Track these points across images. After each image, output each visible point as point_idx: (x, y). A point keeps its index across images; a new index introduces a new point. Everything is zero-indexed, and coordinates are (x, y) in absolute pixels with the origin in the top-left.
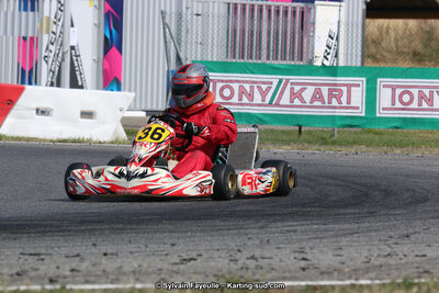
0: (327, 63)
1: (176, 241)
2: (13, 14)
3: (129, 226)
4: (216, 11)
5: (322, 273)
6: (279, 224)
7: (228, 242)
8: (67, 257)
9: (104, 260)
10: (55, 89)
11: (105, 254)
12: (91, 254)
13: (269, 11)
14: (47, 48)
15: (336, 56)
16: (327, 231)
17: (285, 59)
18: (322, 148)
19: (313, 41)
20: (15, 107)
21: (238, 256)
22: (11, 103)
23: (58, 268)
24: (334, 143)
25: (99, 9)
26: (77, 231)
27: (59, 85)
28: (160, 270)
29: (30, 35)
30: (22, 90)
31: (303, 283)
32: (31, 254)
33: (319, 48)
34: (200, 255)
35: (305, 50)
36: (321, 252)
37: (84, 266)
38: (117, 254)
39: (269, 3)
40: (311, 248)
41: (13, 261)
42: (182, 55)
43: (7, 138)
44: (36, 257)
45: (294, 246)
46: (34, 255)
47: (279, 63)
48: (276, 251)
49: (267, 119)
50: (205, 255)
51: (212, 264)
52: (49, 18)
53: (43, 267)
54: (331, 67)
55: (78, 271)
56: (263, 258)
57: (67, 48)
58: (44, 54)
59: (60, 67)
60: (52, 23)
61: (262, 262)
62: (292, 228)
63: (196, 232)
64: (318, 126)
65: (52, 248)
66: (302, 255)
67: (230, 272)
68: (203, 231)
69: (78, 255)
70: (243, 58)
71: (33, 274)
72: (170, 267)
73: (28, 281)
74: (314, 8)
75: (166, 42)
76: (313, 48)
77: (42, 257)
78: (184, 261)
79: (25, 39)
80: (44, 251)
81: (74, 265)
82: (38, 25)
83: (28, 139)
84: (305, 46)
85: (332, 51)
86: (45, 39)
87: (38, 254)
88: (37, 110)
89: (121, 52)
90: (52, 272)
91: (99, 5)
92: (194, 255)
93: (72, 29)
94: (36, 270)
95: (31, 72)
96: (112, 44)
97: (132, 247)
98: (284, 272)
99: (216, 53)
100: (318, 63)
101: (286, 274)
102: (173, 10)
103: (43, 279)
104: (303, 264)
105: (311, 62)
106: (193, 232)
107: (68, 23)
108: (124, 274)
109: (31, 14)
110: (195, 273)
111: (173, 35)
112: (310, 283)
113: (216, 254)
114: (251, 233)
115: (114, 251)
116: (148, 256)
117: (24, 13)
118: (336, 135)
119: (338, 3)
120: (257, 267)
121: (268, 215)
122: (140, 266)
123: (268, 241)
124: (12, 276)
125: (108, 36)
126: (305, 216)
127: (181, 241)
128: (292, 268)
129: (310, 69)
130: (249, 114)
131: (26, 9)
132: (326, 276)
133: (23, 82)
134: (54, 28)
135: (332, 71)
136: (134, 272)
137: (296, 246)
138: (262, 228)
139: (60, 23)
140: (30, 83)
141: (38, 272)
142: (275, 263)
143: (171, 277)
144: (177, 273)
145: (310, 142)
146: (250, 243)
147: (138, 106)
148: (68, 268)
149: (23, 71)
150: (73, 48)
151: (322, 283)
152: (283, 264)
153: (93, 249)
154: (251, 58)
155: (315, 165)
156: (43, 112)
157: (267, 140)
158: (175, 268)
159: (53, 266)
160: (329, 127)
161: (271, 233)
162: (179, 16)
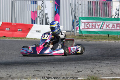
0: (116, 17)
1: (76, 66)
2: (30, 5)
3: (63, 62)
4: (85, 3)
5: (117, 75)
6: (104, 62)
7: (90, 67)
8: (47, 71)
9: (57, 72)
10: (41, 25)
11: (57, 70)
12: (53, 70)
13: (100, 3)
14: (39, 14)
15: (118, 15)
16: (117, 63)
17: (104, 16)
18: (115, 40)
19: (112, 11)
20: (31, 30)
21: (93, 70)
22: (30, 29)
23: (44, 74)
24: (118, 39)
25: (53, 3)
26: (49, 64)
27: (42, 24)
28: (72, 74)
29: (35, 10)
30: (32, 25)
31: (112, 78)
32: (37, 70)
33: (114, 13)
34: (83, 70)
35: (110, 14)
36: (116, 69)
37: (51, 73)
38: (60, 70)
39: (100, 1)
40: (113, 68)
41: (32, 72)
42: (76, 16)
43: (29, 39)
44: (38, 71)
45: (108, 67)
46: (38, 70)
47: (102, 17)
48: (103, 69)
49: (99, 33)
50: (84, 70)
51: (86, 72)
52: (40, 6)
53: (40, 74)
54: (117, 18)
55: (50, 75)
56: (100, 71)
57: (45, 14)
58: (38, 16)
59: (43, 19)
60: (40, 7)
61: (100, 72)
62: (108, 63)
63: (81, 64)
64: (114, 35)
65: (42, 69)
66: (111, 70)
67: (91, 75)
68: (83, 64)
69: (50, 70)
70: (93, 16)
71: (38, 76)
72: (75, 73)
73: (36, 78)
74: (112, 2)
75: (71, 12)
76: (112, 13)
77: (40, 71)
78: (79, 72)
79: (33, 12)
80: (40, 69)
81: (49, 73)
82: (37, 8)
83: (34, 39)
84: (110, 12)
85: (117, 14)
86: (39, 12)
87: (39, 70)
88: (37, 31)
89: (59, 15)
90: (43, 75)
91: (53, 2)
92: (81, 70)
93: (46, 9)
94: (39, 74)
95: (35, 20)
96: (57, 13)
97: (64, 68)
98: (106, 75)
99: (85, 15)
100: (113, 17)
101: (107, 75)
102: (73, 3)
103: (40, 77)
104: (111, 72)
105: (111, 17)
106: (80, 64)
107: (45, 7)
108: (63, 75)
109: (35, 5)
110: (82, 75)
111: (74, 10)
112: (114, 78)
113: (87, 70)
114: (96, 64)
115: (59, 69)
116: (69, 70)
117: (33, 5)
118: (119, 37)
119: (119, 1)
120: (99, 73)
121: (101, 59)
122: (67, 73)
123: (101, 66)
124: (32, 76)
125: (56, 11)
126: (111, 59)
127: (77, 66)
128: (108, 73)
129: (111, 19)
130: (95, 31)
131: (33, 4)
132: (118, 76)
133: (33, 23)
134: (41, 9)
135: (117, 19)
136: (65, 75)
137: (109, 67)
138: (99, 62)
139: (43, 7)
140: (35, 24)
141: (39, 75)
142: (104, 72)
143: (75, 76)
144: (77, 75)
145: (111, 39)
146: (96, 67)
147: (64, 30)
148: (47, 74)
149: (33, 20)
150: (46, 14)
151: (117, 78)
152: (106, 72)
153: (54, 69)
154: (95, 16)
155: (113, 45)
156: (38, 32)
157: (99, 38)
158: (76, 74)
159: (43, 74)
160: (116, 35)
161: (102, 64)
162: (75, 5)
